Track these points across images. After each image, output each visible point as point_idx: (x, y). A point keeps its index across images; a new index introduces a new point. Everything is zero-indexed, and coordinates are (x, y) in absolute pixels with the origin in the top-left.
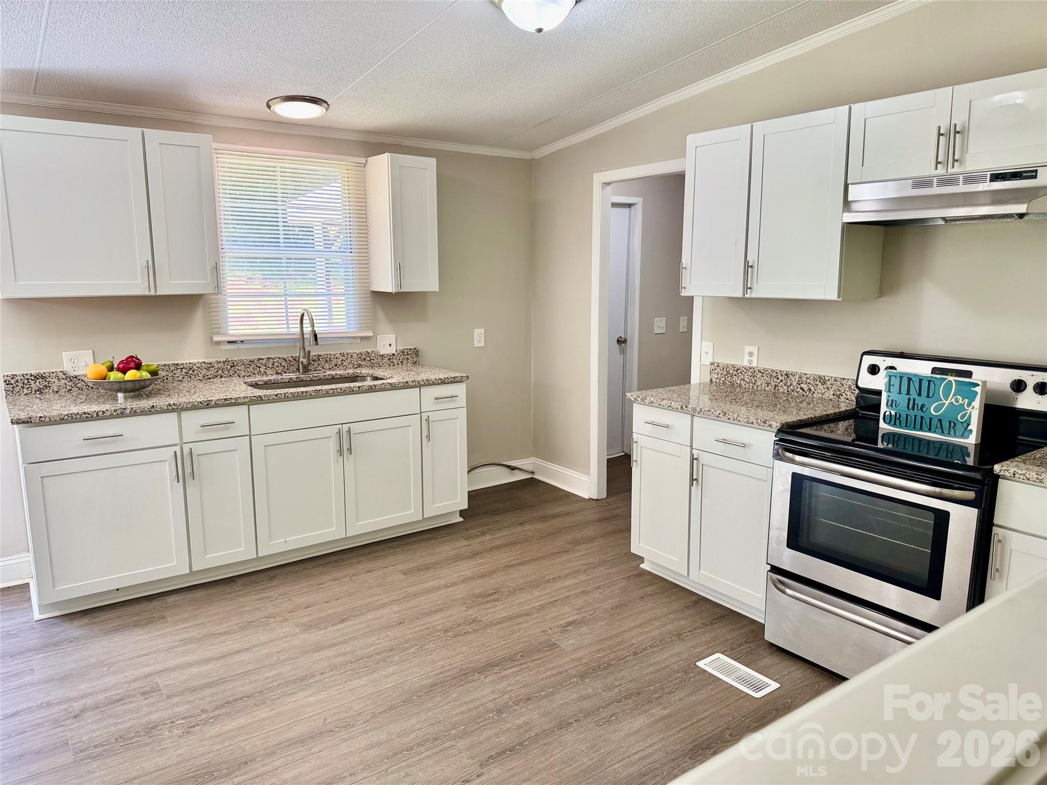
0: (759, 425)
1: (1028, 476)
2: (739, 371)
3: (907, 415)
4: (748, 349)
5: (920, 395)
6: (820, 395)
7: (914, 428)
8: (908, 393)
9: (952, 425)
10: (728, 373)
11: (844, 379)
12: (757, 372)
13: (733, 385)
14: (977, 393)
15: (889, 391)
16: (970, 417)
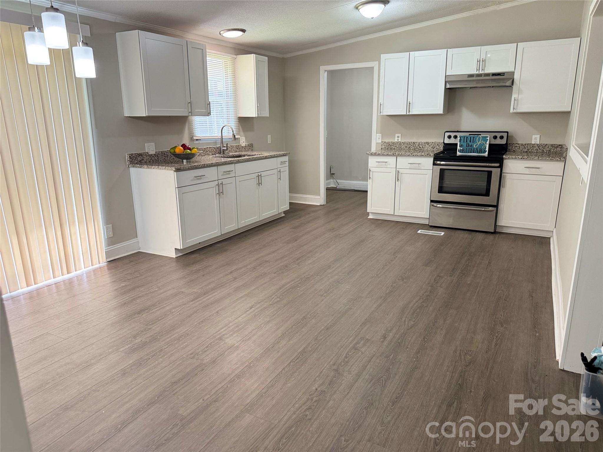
0: (426, 156)
1: (512, 157)
2: (394, 144)
3: (466, 149)
4: (397, 135)
5: (470, 142)
6: (427, 149)
7: (469, 153)
8: (467, 142)
9: (481, 150)
10: (389, 145)
11: (436, 142)
12: (402, 143)
13: (392, 149)
14: (488, 139)
15: (460, 142)
16: (486, 147)
